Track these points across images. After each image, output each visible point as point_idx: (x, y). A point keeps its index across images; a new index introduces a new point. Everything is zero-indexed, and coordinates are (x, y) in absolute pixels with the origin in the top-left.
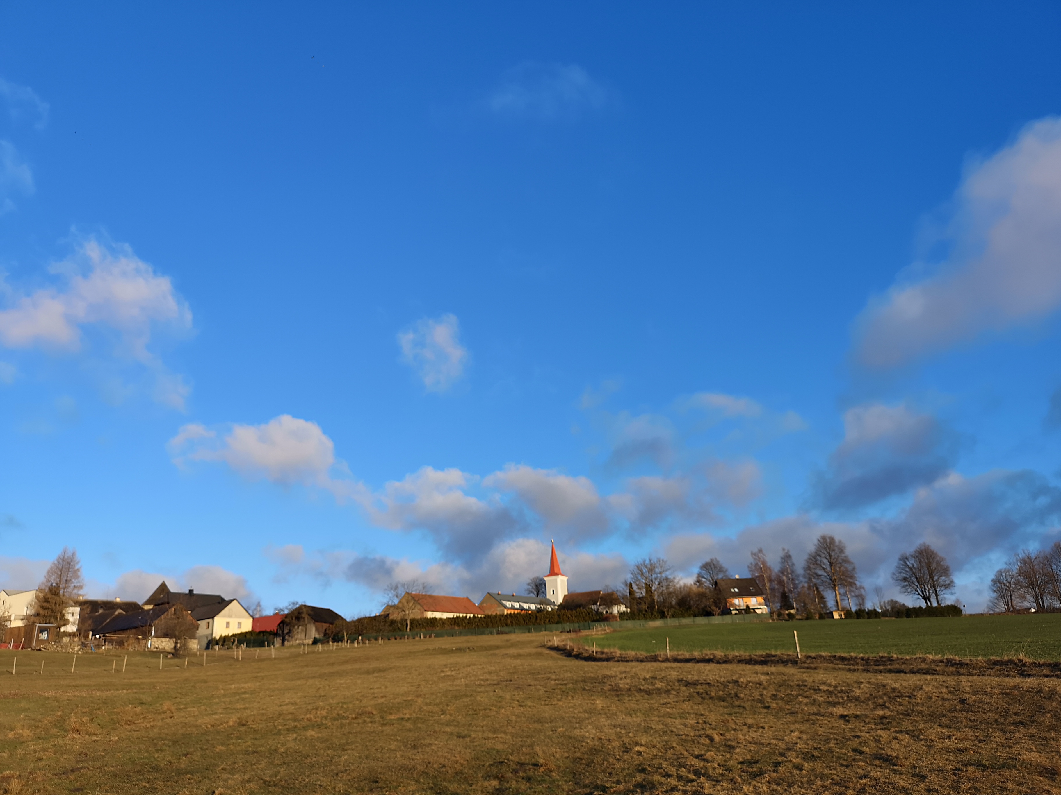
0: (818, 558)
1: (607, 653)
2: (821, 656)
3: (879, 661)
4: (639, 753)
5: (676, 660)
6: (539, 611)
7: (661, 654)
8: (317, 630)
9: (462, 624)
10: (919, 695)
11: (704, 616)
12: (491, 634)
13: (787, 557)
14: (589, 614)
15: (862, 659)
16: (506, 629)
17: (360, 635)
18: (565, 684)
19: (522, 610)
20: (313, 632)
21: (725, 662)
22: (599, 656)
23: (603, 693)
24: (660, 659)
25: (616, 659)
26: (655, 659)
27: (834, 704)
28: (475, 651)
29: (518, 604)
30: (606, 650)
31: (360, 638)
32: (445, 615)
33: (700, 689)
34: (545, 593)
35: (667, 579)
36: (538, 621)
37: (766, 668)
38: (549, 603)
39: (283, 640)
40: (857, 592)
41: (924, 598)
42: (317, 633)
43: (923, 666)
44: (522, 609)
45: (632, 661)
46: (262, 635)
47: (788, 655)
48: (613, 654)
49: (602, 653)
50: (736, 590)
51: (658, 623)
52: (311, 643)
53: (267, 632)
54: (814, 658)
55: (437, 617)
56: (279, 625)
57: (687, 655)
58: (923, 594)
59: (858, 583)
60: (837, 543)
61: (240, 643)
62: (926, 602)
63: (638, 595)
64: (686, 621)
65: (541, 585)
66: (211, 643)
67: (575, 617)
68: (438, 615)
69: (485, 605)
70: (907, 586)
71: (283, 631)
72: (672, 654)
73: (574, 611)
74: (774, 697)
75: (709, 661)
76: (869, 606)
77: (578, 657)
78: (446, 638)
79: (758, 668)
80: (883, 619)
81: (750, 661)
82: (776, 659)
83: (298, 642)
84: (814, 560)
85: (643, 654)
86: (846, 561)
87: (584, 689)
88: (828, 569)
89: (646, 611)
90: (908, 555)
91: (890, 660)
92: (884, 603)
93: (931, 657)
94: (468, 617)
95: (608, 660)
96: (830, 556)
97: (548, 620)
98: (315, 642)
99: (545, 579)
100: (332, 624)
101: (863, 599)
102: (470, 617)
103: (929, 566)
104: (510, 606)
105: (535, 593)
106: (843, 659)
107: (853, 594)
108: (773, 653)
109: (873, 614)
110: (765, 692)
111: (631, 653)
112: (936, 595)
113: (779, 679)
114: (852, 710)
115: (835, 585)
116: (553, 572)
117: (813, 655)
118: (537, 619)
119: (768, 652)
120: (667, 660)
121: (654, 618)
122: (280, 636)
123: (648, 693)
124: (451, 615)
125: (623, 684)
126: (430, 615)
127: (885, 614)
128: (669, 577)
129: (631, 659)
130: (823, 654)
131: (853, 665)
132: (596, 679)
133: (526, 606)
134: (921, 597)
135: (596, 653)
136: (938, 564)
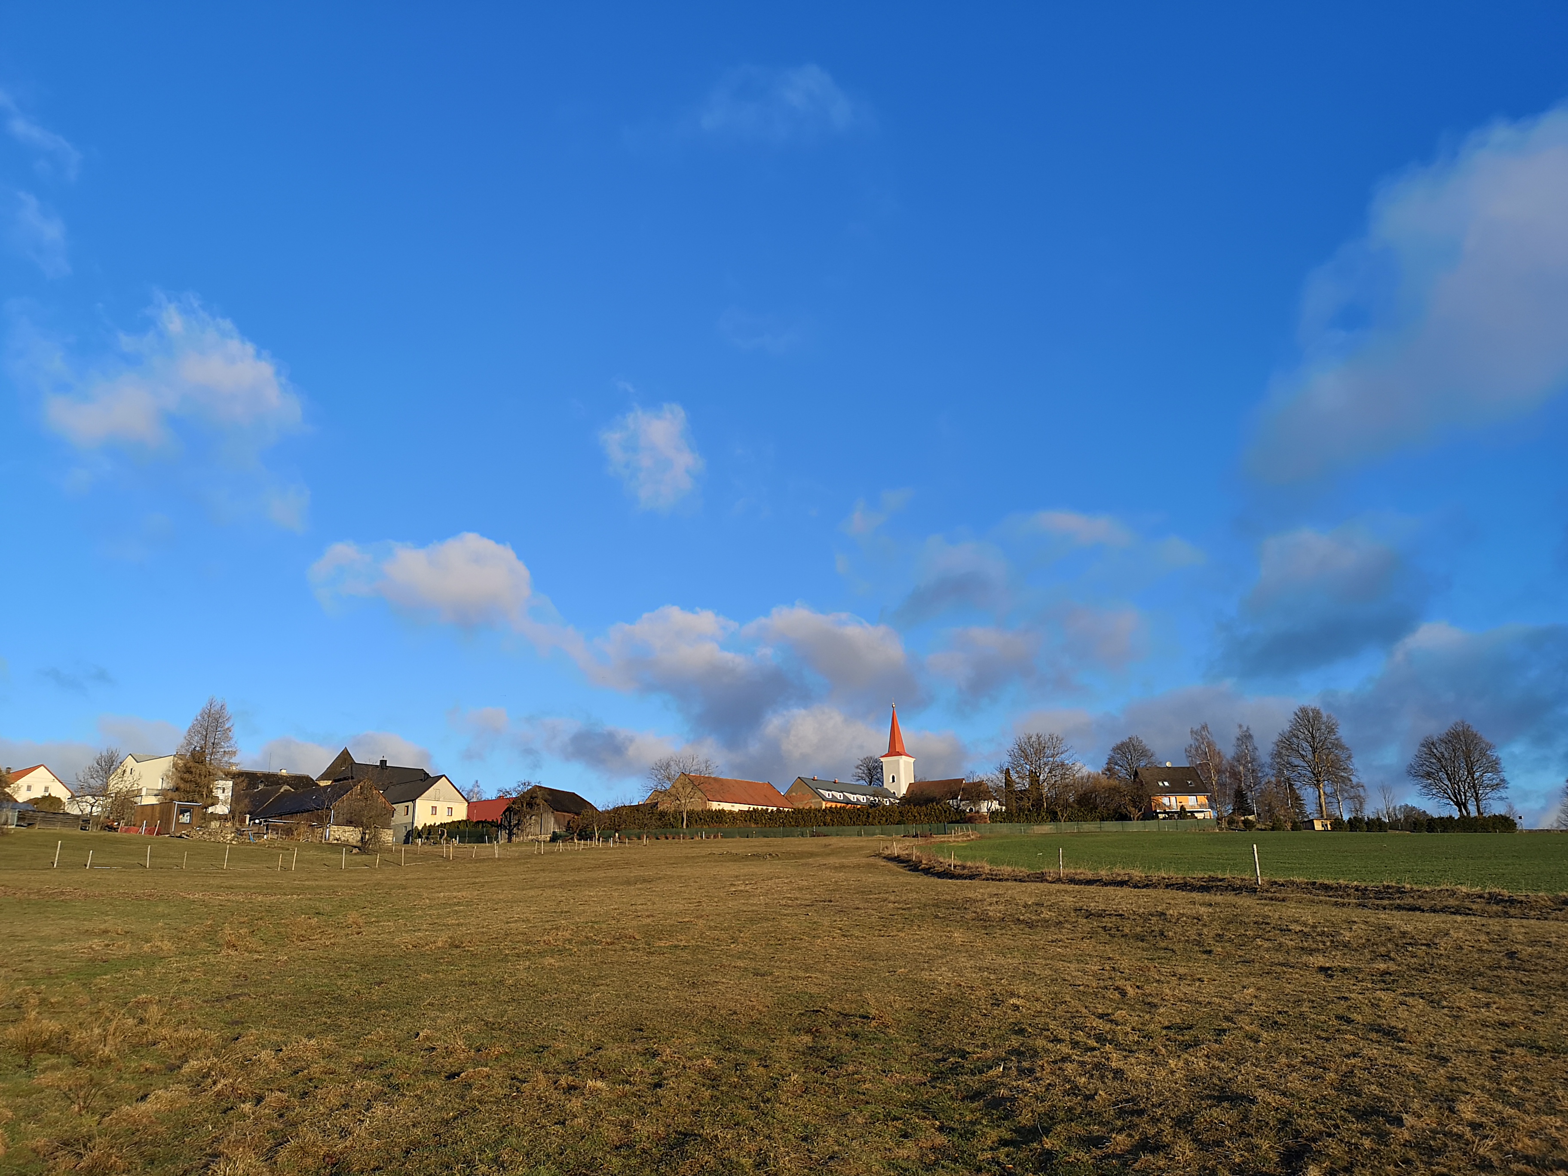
0: (1295, 740)
1: (970, 868)
2: (1293, 883)
3: (1383, 893)
4: (1016, 1008)
5: (1072, 881)
6: (873, 805)
7: (1050, 871)
8: (557, 821)
9: (761, 821)
10: (1442, 943)
11: (1116, 820)
12: (802, 836)
13: (1246, 737)
14: (945, 812)
15: (1357, 889)
16: (824, 829)
17: (617, 831)
18: (909, 908)
19: (848, 804)
20: (551, 824)
21: (1146, 886)
22: (959, 871)
23: (963, 923)
24: (1050, 879)
25: (984, 877)
26: (1041, 878)
27: (1311, 952)
28: (779, 859)
29: (842, 794)
30: (969, 864)
31: (617, 835)
32: (737, 808)
33: (1107, 922)
34: (881, 780)
35: (1063, 765)
36: (871, 819)
37: (1207, 897)
38: (887, 794)
39: (510, 835)
40: (1352, 793)
41: (1457, 804)
42: (556, 827)
43: (1452, 902)
44: (848, 802)
45: (1007, 880)
46: (480, 826)
47: (1243, 880)
48: (980, 869)
49: (964, 868)
50: (1166, 784)
51: (1047, 828)
52: (548, 839)
53: (488, 822)
54: (1283, 885)
55: (725, 809)
56: (504, 813)
57: (1090, 875)
58: (1456, 797)
59: (1354, 780)
60: (1325, 719)
61: (451, 836)
62: (1460, 810)
63: (1018, 787)
64: (1088, 826)
65: (875, 768)
66: (411, 835)
67: (926, 816)
68: (727, 807)
69: (794, 794)
70: (1430, 784)
71: (510, 822)
72: (1066, 871)
73: (924, 808)
74: (1219, 937)
75: (1122, 883)
76: (1369, 813)
77: (927, 871)
78: (738, 839)
79: (1196, 896)
80: (1391, 832)
81: (1184, 886)
82: (1225, 884)
83: (530, 837)
84: (1287, 743)
85: (1023, 871)
86: (1338, 745)
87: (937, 917)
88: (1310, 757)
89: (1029, 810)
90: (1435, 739)
91: (1401, 891)
92: (1394, 808)
93: (1464, 889)
94: (769, 811)
95: (971, 877)
96: (1313, 737)
97: (884, 819)
98: (555, 838)
99: (882, 759)
100: (578, 814)
101: (1361, 803)
102: (772, 811)
103: (1468, 757)
104: (831, 797)
105: (867, 780)
106: (1326, 888)
107: (1346, 795)
108: (1220, 877)
109: (1375, 825)
110: (1205, 931)
111: (1007, 869)
112: (1477, 799)
113: (1228, 912)
114: (1337, 960)
115: (1318, 781)
116: (894, 750)
117: (1281, 880)
118: (868, 817)
119: (1212, 874)
120: (1059, 880)
121: (1042, 821)
122: (505, 828)
123: (1031, 925)
124: (745, 808)
125: (994, 911)
126: (715, 806)
127: (1394, 825)
128: (1066, 762)
129: (1006, 877)
130: (1296, 879)
131: (1341, 897)
132: (953, 902)
133: (853, 797)
134: (1452, 803)
135: (955, 867)
136: (1483, 754)
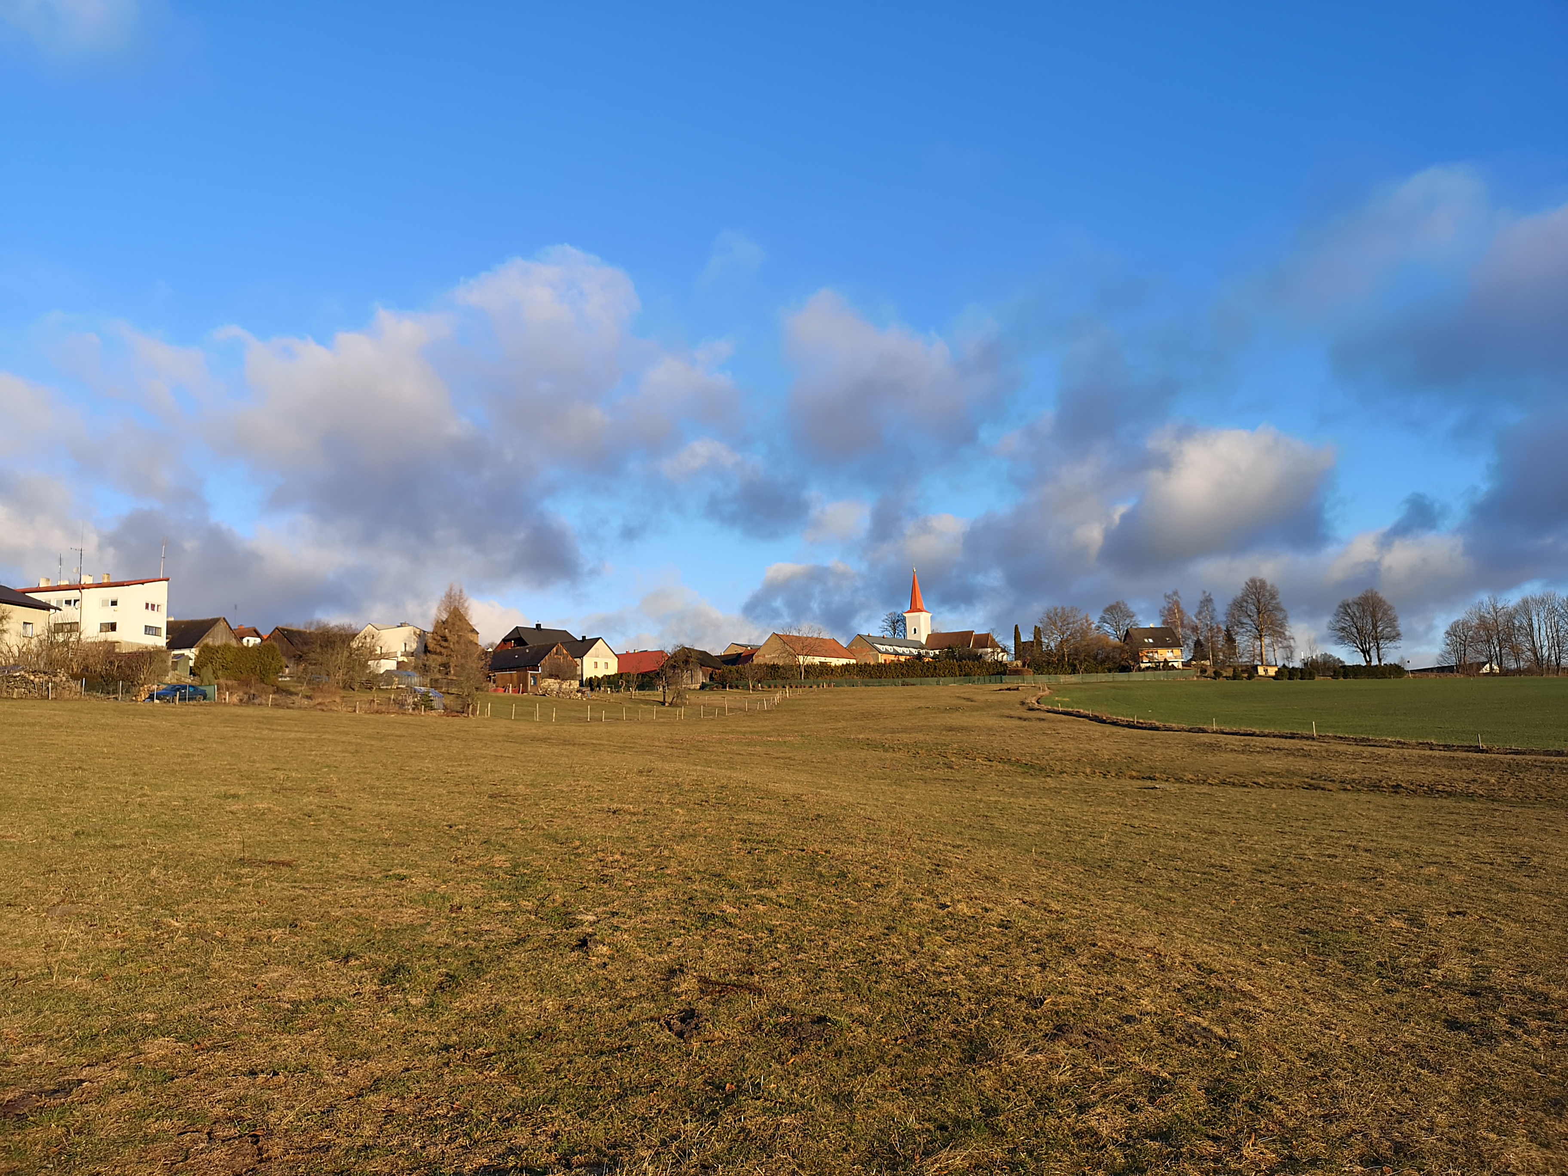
0: (1245, 604)
8: (704, 674)
13: (1207, 601)
19: (896, 655)
20: (701, 677)
29: (890, 647)
34: (903, 632)
40: (1285, 643)
41: (1363, 651)
42: (704, 678)
50: (1151, 641)
51: (1069, 678)
52: (699, 688)
56: (664, 664)
58: (1362, 646)
60: (1268, 588)
62: (1366, 660)
65: (899, 622)
69: (854, 648)
70: (1344, 637)
71: (666, 674)
83: (684, 686)
84: (1239, 605)
86: (1278, 608)
90: (1350, 601)
96: (1258, 601)
99: (905, 615)
100: (718, 668)
101: (1292, 653)
103: (1373, 616)
104: (884, 650)
105: (891, 631)
115: (1261, 636)
116: (914, 608)
121: (1065, 672)
122: (662, 679)
126: (802, 660)
134: (1360, 654)
136: (1385, 613)
